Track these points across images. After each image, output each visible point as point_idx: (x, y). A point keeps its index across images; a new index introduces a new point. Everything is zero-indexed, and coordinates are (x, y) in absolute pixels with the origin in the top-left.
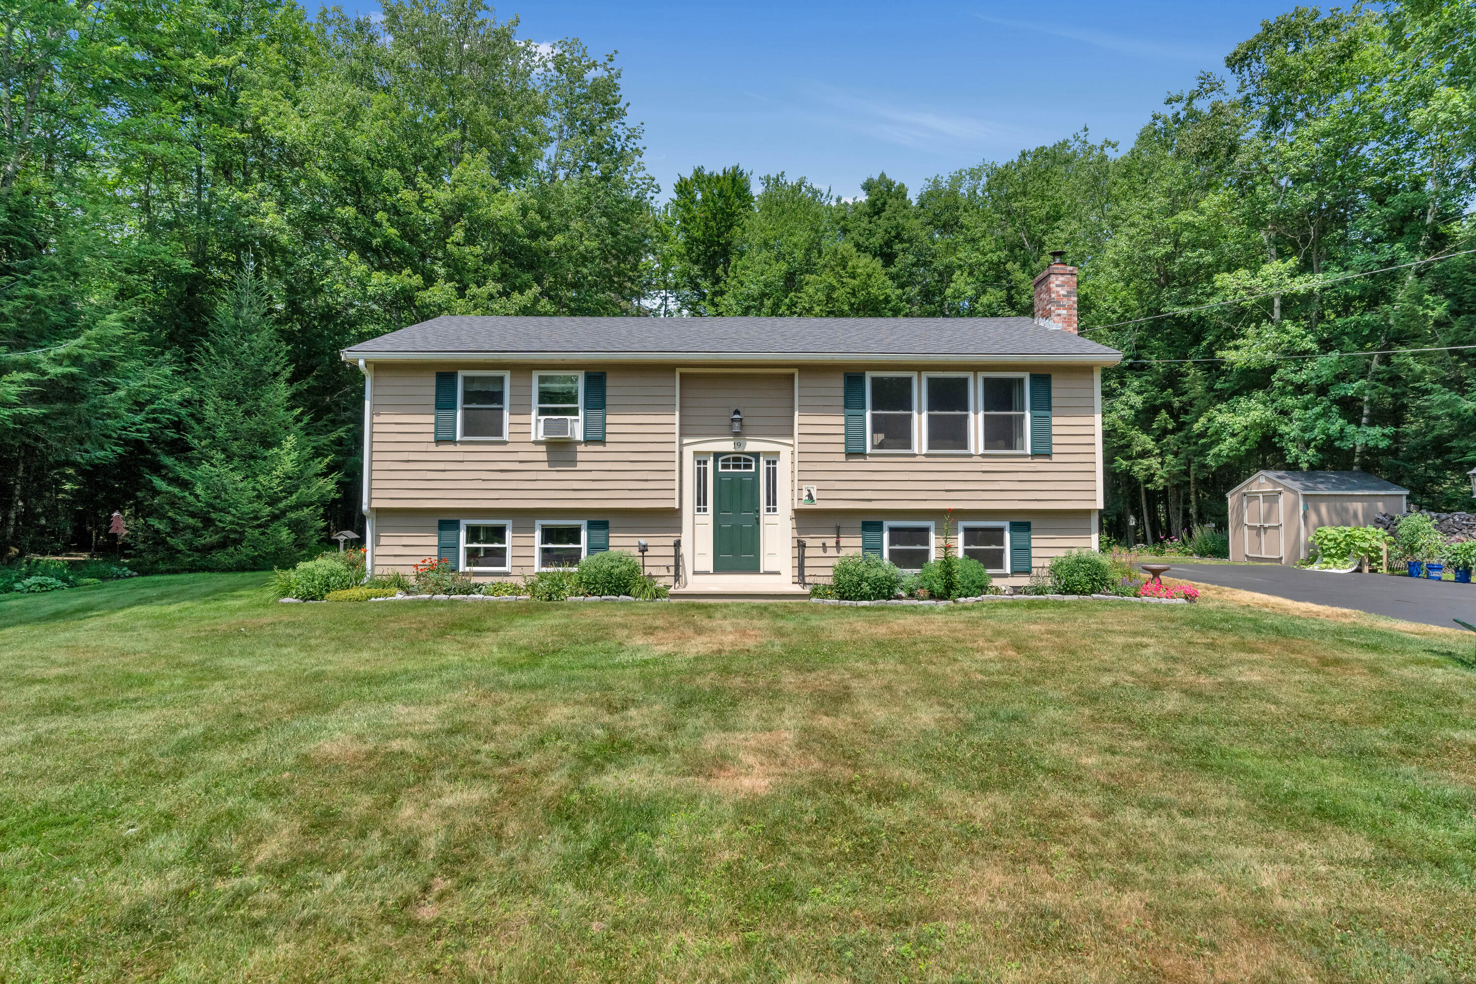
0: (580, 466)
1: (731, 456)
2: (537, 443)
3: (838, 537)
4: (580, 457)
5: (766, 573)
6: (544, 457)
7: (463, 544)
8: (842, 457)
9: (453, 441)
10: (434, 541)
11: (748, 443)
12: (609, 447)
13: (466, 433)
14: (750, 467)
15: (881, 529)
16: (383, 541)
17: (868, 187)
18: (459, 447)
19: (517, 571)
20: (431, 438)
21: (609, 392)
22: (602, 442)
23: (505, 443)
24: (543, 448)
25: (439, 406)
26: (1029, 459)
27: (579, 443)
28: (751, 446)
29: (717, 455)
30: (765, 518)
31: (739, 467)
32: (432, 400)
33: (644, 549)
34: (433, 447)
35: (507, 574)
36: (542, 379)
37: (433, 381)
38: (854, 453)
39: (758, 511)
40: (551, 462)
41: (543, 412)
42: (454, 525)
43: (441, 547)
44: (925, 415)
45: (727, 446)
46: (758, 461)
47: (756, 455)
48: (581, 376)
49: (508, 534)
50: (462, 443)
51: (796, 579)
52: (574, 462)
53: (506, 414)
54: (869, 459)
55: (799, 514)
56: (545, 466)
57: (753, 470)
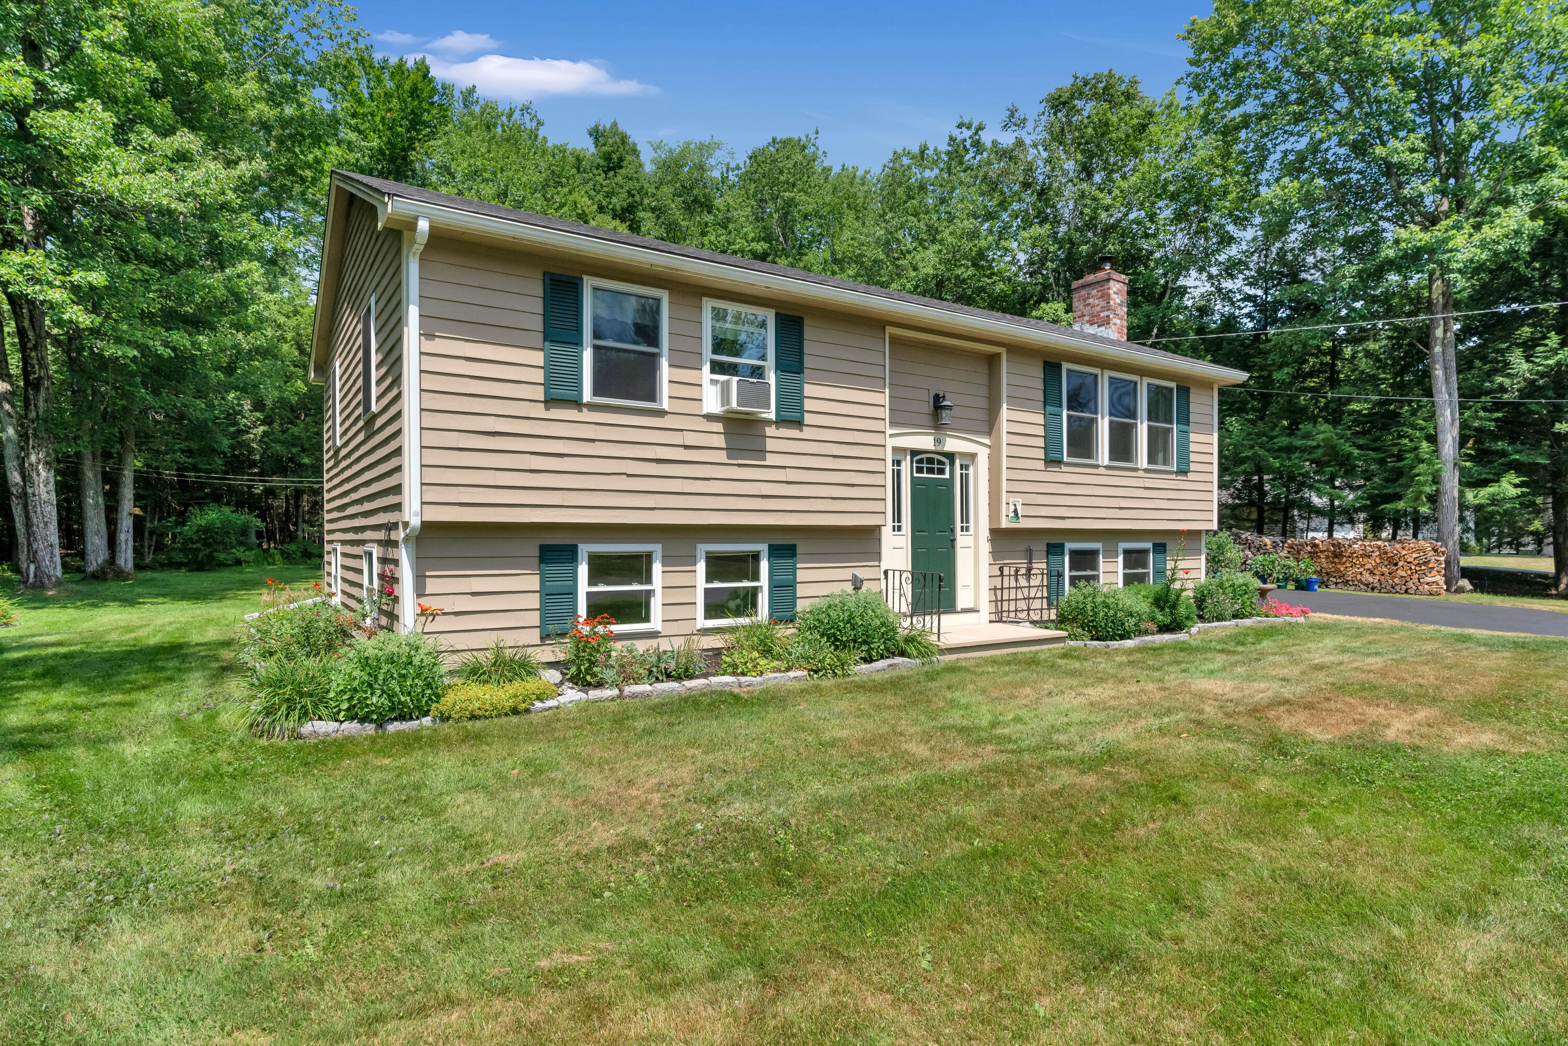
0: (771, 460)
1: (924, 456)
2: (710, 417)
3: (1030, 562)
4: (770, 445)
5: (965, 611)
6: (720, 441)
7: (583, 587)
8: (1041, 465)
9: (577, 404)
10: (533, 582)
11: (948, 439)
12: (807, 433)
13: (596, 392)
14: (941, 471)
15: (1063, 554)
16: (432, 586)
17: (596, 134)
18: (586, 415)
19: (673, 628)
20: (539, 394)
21: (808, 348)
22: (798, 424)
23: (662, 413)
24: (718, 427)
25: (549, 336)
26: (1174, 477)
27: (768, 422)
28: (952, 444)
29: (914, 453)
30: (962, 540)
31: (930, 471)
32: (537, 323)
33: (857, 584)
34: (539, 411)
35: (654, 635)
36: (719, 315)
37: (537, 289)
38: (1052, 461)
39: (952, 531)
40: (731, 450)
41: (718, 367)
42: (568, 554)
43: (546, 594)
44: (1107, 420)
45: (925, 442)
46: (952, 464)
47: (951, 456)
48: (770, 316)
49: (657, 568)
50: (592, 407)
51: (993, 618)
52: (761, 452)
53: (664, 363)
54: (1064, 469)
55: (998, 535)
56: (722, 457)
57: (947, 476)
